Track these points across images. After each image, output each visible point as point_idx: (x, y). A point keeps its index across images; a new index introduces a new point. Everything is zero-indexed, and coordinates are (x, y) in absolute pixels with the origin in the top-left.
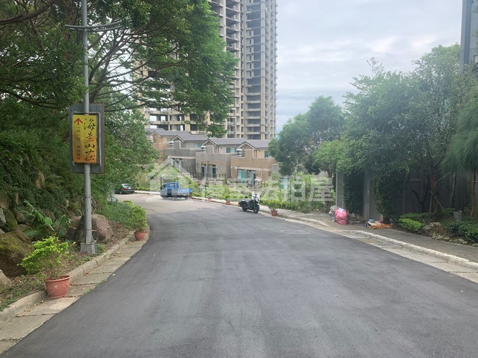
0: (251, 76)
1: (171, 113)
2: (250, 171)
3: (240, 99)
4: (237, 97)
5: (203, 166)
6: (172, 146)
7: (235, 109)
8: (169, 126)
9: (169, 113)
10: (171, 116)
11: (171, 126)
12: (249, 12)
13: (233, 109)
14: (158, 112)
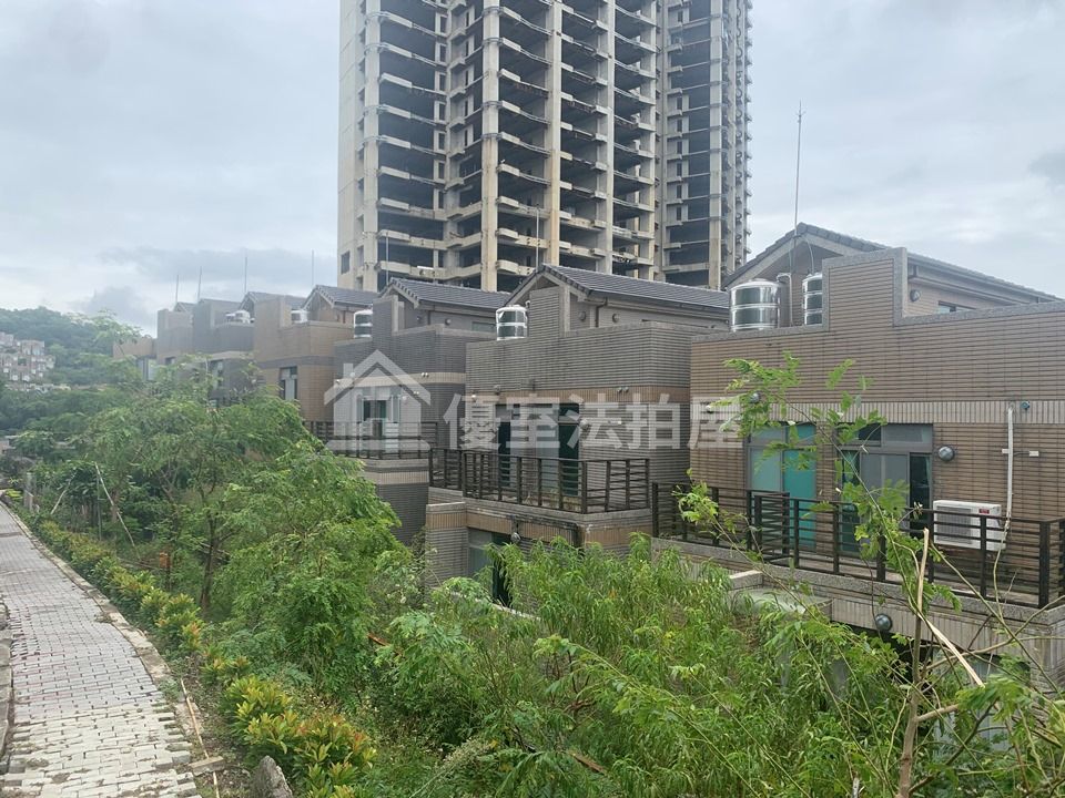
0: (679, 217)
12: (677, 47)
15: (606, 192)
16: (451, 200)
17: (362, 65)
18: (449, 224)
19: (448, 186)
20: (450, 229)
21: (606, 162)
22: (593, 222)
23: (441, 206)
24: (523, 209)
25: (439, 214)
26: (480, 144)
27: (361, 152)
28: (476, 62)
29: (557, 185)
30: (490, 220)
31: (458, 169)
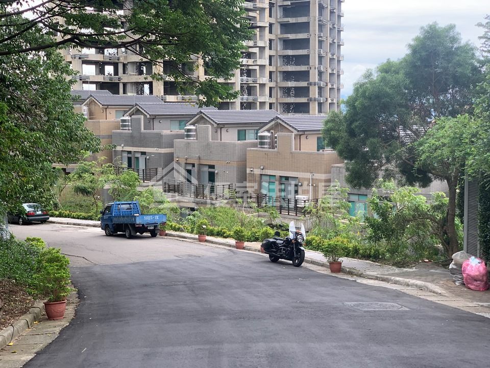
1: (126, 58)
2: (287, 178)
3: (267, 30)
4: (260, 27)
5: (189, 168)
6: (125, 126)
7: (256, 50)
8: (121, 86)
9: (122, 60)
10: (124, 65)
11: (125, 85)
13: (251, 50)
14: (99, 58)
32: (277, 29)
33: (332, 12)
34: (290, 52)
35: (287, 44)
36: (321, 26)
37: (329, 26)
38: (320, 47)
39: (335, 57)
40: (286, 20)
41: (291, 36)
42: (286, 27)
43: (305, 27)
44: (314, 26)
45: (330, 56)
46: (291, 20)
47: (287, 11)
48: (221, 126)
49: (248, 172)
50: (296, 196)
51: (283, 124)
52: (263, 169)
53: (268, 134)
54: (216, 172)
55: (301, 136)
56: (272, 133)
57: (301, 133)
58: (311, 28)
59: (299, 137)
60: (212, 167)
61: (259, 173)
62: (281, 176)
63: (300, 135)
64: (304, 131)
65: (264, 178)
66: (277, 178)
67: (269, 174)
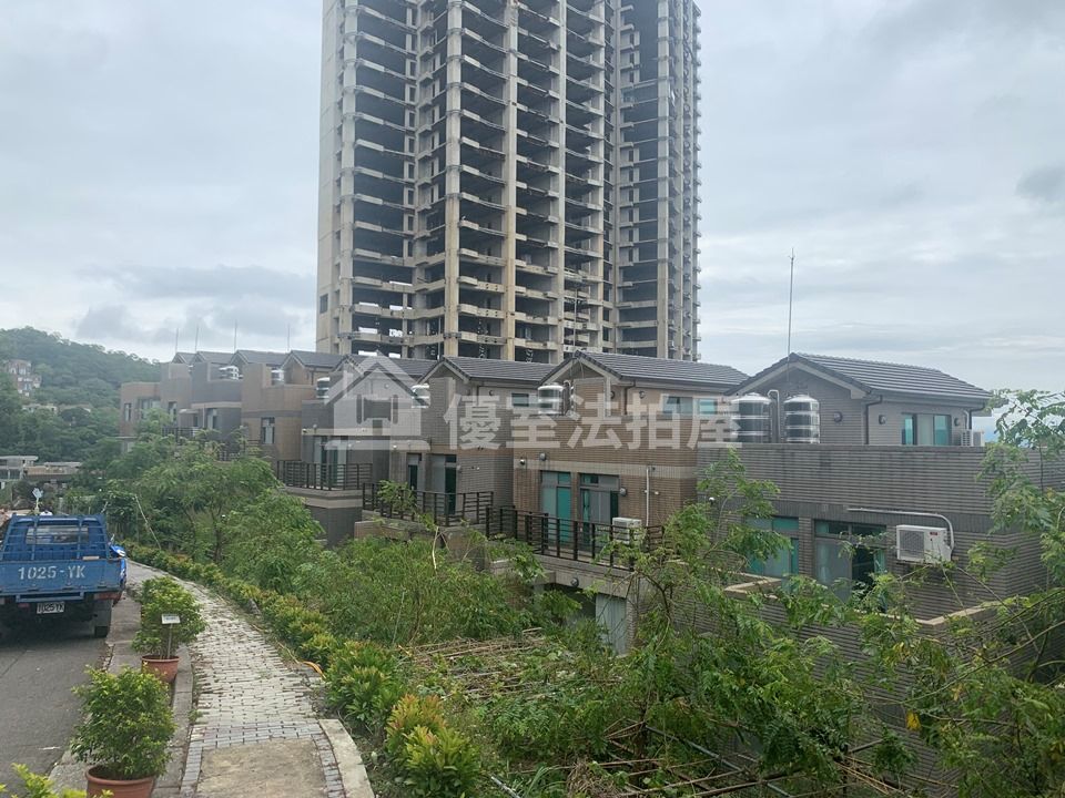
0: (631, 259)
12: (630, 105)
15: (558, 241)
16: (419, 249)
17: (340, 130)
18: (417, 270)
19: (417, 237)
20: (418, 274)
21: (558, 215)
22: (546, 269)
23: (410, 254)
24: (483, 259)
25: (408, 262)
26: (444, 201)
27: (339, 207)
28: (441, 128)
29: (513, 237)
30: (453, 269)
31: (426, 222)
32: (615, 316)
33: (686, 299)
34: (632, 345)
35: (628, 334)
36: (671, 314)
37: (682, 314)
38: (671, 337)
39: (690, 353)
40: (626, 304)
41: (634, 325)
42: (626, 314)
43: (651, 313)
44: (663, 310)
45: (683, 350)
46: (634, 305)
47: (627, 294)
48: (478, 383)
49: (515, 466)
50: (614, 519)
51: (590, 365)
52: (544, 459)
53: (561, 388)
54: (458, 468)
55: (629, 391)
56: (567, 385)
57: (627, 383)
58: (659, 315)
59: (622, 393)
60: (451, 458)
61: (538, 468)
62: (581, 474)
63: (626, 389)
64: (634, 379)
65: (546, 477)
66: (574, 477)
67: (556, 469)
